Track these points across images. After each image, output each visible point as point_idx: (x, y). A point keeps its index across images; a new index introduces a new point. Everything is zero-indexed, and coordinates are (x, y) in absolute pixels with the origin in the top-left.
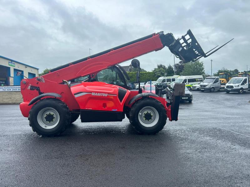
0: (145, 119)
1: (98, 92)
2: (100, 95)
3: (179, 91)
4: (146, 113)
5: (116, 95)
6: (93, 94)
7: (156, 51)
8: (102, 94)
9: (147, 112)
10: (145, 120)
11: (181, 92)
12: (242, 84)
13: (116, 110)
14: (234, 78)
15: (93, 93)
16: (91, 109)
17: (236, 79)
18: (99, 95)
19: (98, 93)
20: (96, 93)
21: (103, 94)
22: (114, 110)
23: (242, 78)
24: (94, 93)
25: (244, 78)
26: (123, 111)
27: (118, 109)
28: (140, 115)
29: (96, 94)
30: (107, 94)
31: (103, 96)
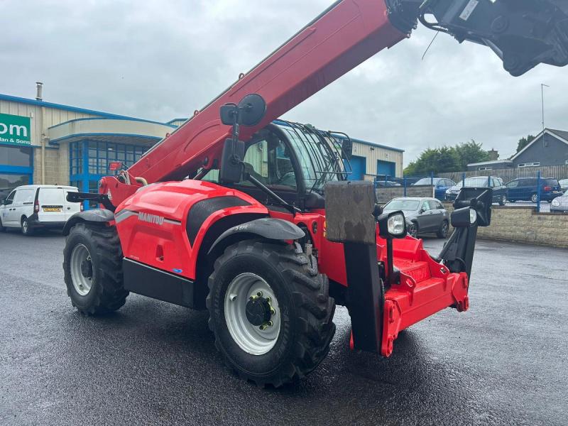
1: (147, 212)
2: (152, 221)
3: (345, 220)
4: (256, 298)
5: (180, 224)
6: (141, 217)
11: (355, 224)
13: (181, 271)
15: (140, 213)
16: (137, 258)
19: (148, 215)
20: (145, 215)
21: (156, 217)
22: (176, 271)
24: (142, 214)
26: (194, 278)
27: (185, 269)
28: (230, 300)
29: (145, 218)
30: (163, 218)
31: (157, 223)
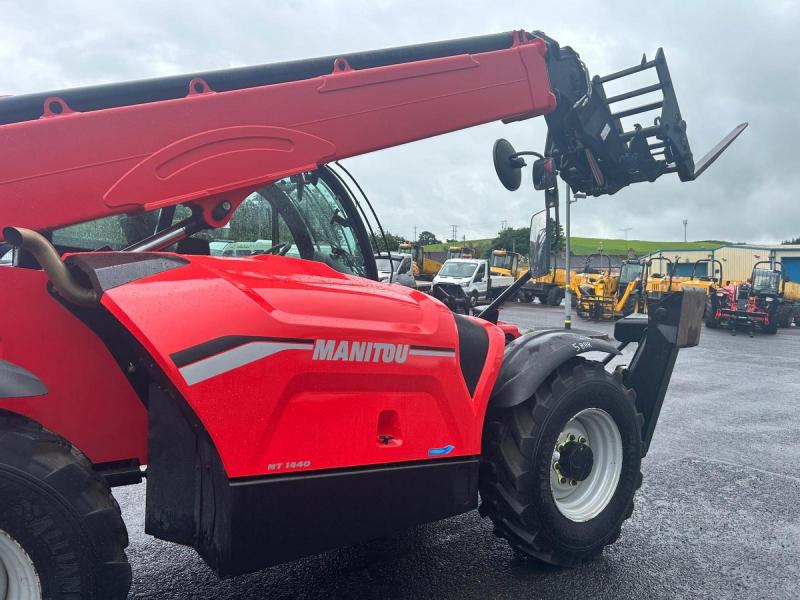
0: (560, 477)
1: (352, 336)
2: (367, 359)
4: (567, 444)
5: (450, 354)
6: (323, 351)
7: (506, 122)
8: (378, 346)
9: (572, 438)
10: (563, 481)
11: (693, 328)
12: (475, 281)
13: (449, 450)
14: (453, 260)
15: (320, 343)
16: (307, 464)
17: (459, 264)
18: (359, 352)
19: (356, 344)
20: (344, 344)
21: (386, 346)
22: (436, 452)
23: (473, 261)
24: (332, 343)
25: (480, 262)
26: (480, 452)
27: (459, 444)
29: (343, 352)
30: (406, 347)
31: (387, 360)
